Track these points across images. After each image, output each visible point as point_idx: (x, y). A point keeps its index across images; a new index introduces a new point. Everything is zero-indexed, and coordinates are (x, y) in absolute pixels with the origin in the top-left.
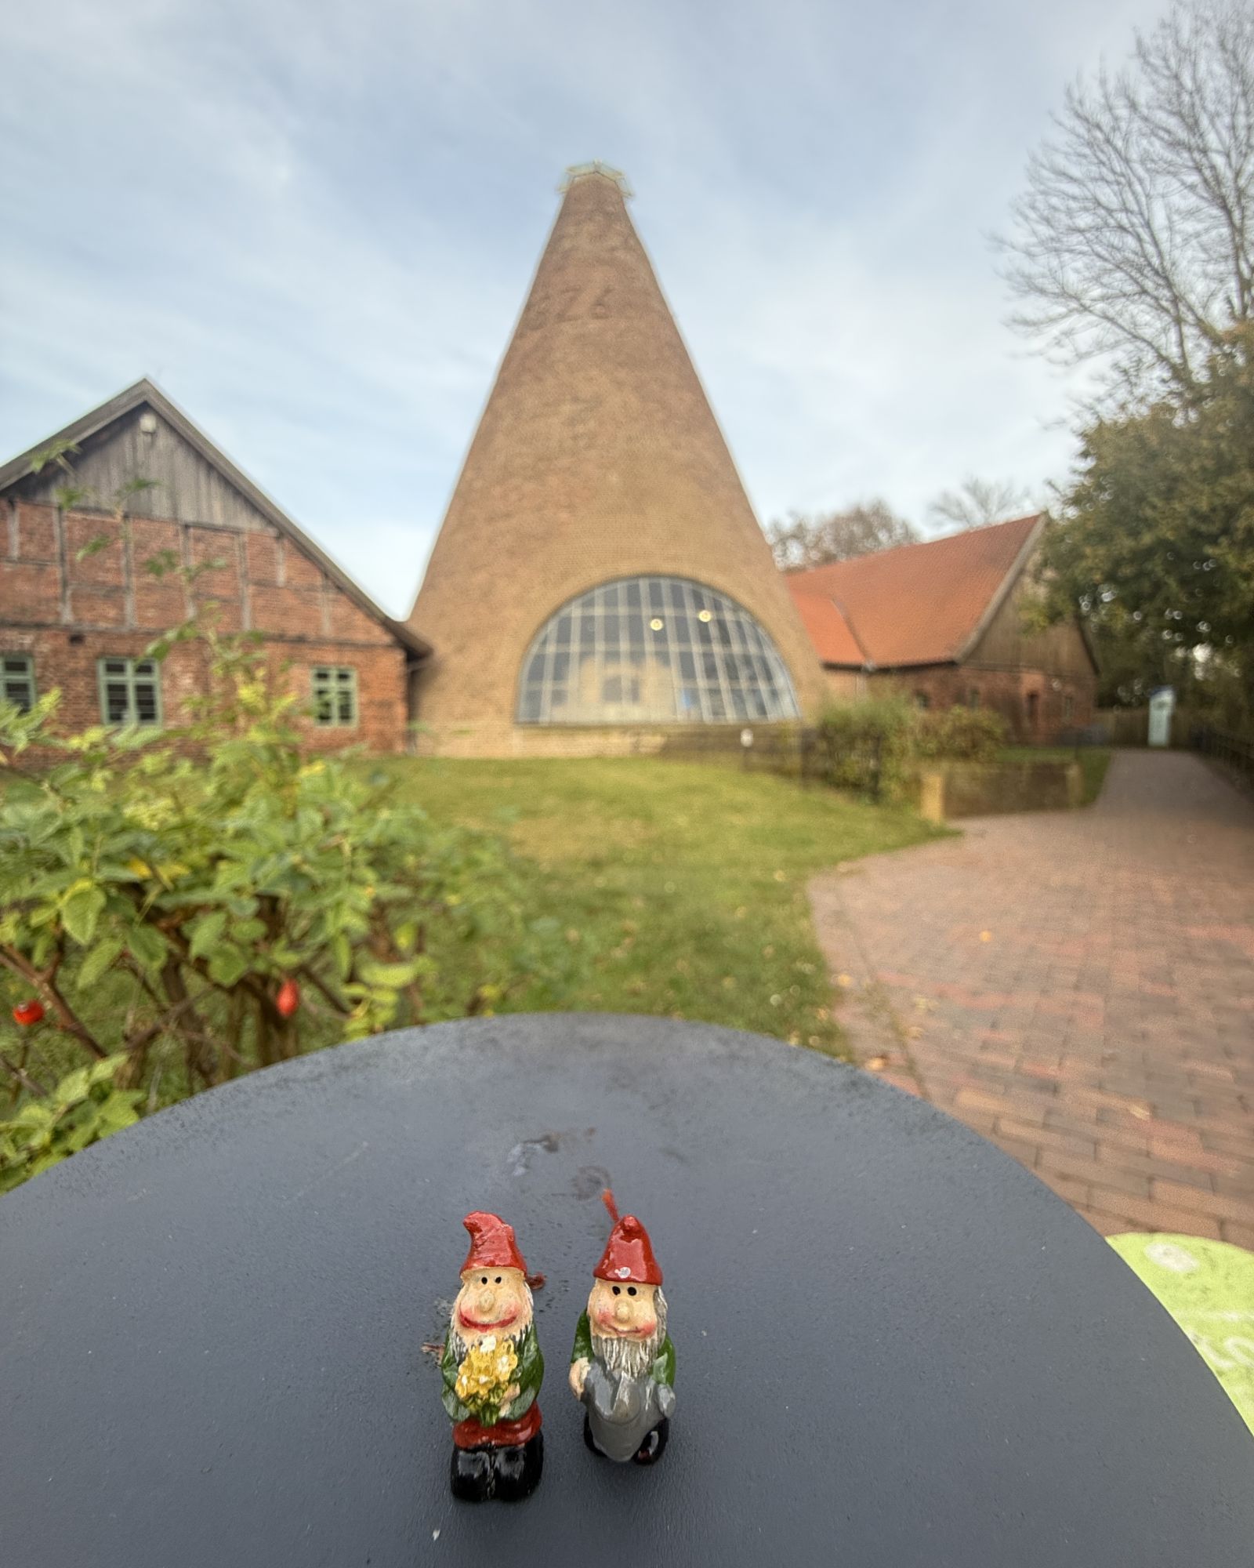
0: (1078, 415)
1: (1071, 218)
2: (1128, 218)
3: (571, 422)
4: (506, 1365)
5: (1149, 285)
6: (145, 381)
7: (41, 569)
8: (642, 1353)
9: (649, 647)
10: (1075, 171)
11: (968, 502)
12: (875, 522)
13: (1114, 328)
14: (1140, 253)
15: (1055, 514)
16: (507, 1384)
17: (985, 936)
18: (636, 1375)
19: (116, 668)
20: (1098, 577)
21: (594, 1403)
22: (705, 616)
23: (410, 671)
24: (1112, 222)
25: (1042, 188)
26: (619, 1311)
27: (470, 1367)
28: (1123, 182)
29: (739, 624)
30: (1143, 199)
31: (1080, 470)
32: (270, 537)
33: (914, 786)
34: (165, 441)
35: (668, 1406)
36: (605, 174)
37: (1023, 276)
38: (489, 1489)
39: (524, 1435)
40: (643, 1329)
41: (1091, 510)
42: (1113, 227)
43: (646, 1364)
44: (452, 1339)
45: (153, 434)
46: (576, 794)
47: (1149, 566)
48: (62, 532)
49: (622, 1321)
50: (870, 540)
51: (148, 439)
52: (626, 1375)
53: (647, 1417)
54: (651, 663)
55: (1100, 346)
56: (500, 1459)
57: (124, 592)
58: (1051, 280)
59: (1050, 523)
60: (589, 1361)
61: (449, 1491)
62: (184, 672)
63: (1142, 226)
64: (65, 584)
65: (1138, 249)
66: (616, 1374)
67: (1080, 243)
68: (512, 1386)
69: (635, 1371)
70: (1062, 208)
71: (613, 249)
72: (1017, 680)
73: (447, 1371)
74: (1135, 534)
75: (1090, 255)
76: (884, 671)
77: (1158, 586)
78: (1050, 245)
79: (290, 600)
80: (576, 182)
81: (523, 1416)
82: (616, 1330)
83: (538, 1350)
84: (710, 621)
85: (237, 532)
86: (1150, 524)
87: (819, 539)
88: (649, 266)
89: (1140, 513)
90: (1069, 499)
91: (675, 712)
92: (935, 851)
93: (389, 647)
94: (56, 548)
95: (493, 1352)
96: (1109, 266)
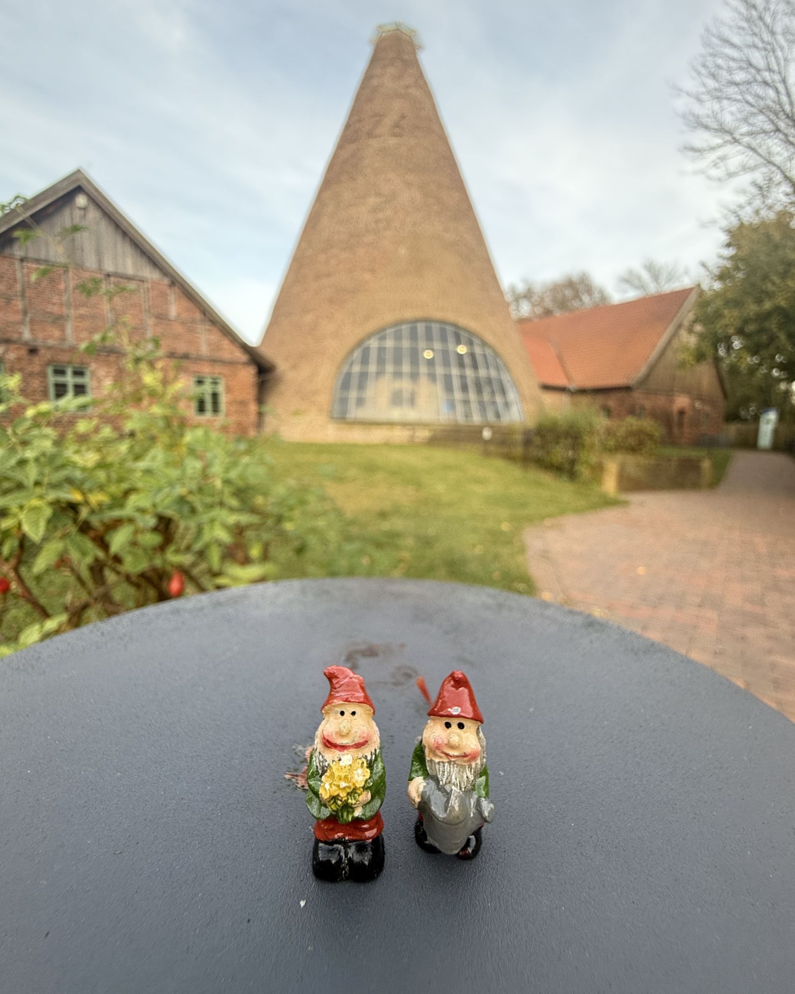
0: (725, 217)
1: (730, 75)
2: (770, 75)
3: (375, 210)
4: (361, 776)
5: (782, 125)
6: (79, 171)
7: (8, 302)
8: (469, 773)
9: (423, 369)
10: (736, 40)
11: (646, 276)
12: (581, 288)
13: (755, 155)
14: (777, 102)
15: (705, 286)
16: (362, 790)
17: (641, 570)
18: (463, 789)
19: (60, 372)
20: (731, 331)
21: (430, 809)
22: (462, 350)
23: (260, 380)
24: (759, 78)
25: (711, 51)
26: (451, 740)
27: (332, 775)
28: (769, 49)
29: (485, 356)
30: (782, 62)
31: (725, 256)
32: (165, 285)
33: (598, 470)
34: (93, 214)
35: (489, 813)
36: (404, 31)
37: (694, 115)
38: (344, 872)
39: (370, 834)
40: (470, 755)
41: (730, 285)
42: (759, 82)
43: (470, 782)
44: (315, 757)
45: (85, 209)
46: (371, 468)
47: (767, 324)
48: (23, 276)
49: (452, 747)
50: (577, 300)
51: (82, 212)
52: (456, 789)
53: (472, 822)
54: (424, 381)
55: (745, 168)
56: (352, 852)
57: (65, 320)
58: (713, 120)
59: (701, 293)
60: (424, 779)
61: (311, 873)
62: (106, 377)
63: (780, 82)
64: (25, 313)
65: (776, 99)
66: (447, 788)
67: (736, 93)
68: (365, 793)
69: (463, 786)
70: (725, 67)
71: (408, 87)
72: (672, 401)
73: (311, 781)
74: (759, 301)
75: (742, 102)
76: (582, 391)
77: (772, 338)
78: (714, 94)
79: (178, 329)
80: (383, 36)
81: (372, 818)
82: (447, 755)
83: (384, 768)
84: (465, 354)
85: (142, 281)
86: (770, 295)
87: (542, 299)
88: (432, 100)
89: (764, 287)
90: (716, 276)
91: (438, 413)
92: (610, 514)
93: (244, 364)
94: (18, 287)
95: (350, 765)
96: (754, 110)
